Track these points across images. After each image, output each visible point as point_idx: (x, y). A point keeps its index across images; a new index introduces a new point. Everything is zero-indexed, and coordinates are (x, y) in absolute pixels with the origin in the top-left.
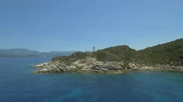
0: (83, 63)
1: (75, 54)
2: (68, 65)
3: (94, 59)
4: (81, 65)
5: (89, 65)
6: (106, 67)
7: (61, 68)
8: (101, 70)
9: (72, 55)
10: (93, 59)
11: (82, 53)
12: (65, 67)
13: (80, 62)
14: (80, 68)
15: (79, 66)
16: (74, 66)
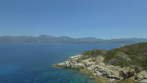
0: (93, 61)
2: (77, 62)
5: (96, 64)
7: (71, 64)
10: (102, 58)
12: (74, 64)
13: (90, 60)
14: (87, 66)
15: (87, 64)
16: (82, 64)
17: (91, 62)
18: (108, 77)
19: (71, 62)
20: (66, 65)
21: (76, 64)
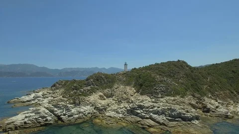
0: (108, 97)
1: (91, 77)
2: (74, 103)
3: (130, 90)
4: (103, 102)
5: (120, 102)
6: (163, 113)
7: (58, 112)
8: (151, 118)
9: (87, 80)
10: (128, 88)
11: (107, 76)
12: (68, 110)
13: (100, 96)
14: (102, 110)
15: (100, 105)
16: (89, 107)
17: (104, 99)
18: (184, 119)
19: (55, 106)
20: (43, 117)
21: (73, 111)
